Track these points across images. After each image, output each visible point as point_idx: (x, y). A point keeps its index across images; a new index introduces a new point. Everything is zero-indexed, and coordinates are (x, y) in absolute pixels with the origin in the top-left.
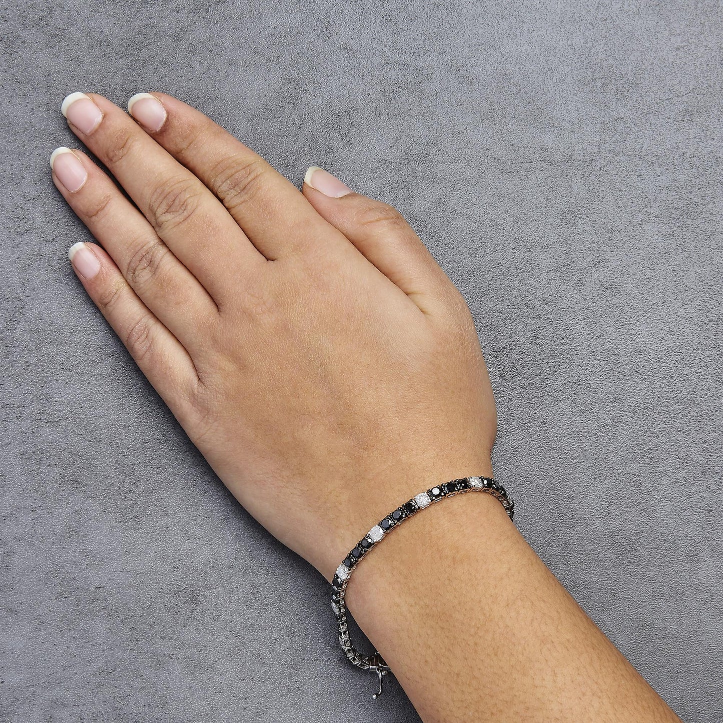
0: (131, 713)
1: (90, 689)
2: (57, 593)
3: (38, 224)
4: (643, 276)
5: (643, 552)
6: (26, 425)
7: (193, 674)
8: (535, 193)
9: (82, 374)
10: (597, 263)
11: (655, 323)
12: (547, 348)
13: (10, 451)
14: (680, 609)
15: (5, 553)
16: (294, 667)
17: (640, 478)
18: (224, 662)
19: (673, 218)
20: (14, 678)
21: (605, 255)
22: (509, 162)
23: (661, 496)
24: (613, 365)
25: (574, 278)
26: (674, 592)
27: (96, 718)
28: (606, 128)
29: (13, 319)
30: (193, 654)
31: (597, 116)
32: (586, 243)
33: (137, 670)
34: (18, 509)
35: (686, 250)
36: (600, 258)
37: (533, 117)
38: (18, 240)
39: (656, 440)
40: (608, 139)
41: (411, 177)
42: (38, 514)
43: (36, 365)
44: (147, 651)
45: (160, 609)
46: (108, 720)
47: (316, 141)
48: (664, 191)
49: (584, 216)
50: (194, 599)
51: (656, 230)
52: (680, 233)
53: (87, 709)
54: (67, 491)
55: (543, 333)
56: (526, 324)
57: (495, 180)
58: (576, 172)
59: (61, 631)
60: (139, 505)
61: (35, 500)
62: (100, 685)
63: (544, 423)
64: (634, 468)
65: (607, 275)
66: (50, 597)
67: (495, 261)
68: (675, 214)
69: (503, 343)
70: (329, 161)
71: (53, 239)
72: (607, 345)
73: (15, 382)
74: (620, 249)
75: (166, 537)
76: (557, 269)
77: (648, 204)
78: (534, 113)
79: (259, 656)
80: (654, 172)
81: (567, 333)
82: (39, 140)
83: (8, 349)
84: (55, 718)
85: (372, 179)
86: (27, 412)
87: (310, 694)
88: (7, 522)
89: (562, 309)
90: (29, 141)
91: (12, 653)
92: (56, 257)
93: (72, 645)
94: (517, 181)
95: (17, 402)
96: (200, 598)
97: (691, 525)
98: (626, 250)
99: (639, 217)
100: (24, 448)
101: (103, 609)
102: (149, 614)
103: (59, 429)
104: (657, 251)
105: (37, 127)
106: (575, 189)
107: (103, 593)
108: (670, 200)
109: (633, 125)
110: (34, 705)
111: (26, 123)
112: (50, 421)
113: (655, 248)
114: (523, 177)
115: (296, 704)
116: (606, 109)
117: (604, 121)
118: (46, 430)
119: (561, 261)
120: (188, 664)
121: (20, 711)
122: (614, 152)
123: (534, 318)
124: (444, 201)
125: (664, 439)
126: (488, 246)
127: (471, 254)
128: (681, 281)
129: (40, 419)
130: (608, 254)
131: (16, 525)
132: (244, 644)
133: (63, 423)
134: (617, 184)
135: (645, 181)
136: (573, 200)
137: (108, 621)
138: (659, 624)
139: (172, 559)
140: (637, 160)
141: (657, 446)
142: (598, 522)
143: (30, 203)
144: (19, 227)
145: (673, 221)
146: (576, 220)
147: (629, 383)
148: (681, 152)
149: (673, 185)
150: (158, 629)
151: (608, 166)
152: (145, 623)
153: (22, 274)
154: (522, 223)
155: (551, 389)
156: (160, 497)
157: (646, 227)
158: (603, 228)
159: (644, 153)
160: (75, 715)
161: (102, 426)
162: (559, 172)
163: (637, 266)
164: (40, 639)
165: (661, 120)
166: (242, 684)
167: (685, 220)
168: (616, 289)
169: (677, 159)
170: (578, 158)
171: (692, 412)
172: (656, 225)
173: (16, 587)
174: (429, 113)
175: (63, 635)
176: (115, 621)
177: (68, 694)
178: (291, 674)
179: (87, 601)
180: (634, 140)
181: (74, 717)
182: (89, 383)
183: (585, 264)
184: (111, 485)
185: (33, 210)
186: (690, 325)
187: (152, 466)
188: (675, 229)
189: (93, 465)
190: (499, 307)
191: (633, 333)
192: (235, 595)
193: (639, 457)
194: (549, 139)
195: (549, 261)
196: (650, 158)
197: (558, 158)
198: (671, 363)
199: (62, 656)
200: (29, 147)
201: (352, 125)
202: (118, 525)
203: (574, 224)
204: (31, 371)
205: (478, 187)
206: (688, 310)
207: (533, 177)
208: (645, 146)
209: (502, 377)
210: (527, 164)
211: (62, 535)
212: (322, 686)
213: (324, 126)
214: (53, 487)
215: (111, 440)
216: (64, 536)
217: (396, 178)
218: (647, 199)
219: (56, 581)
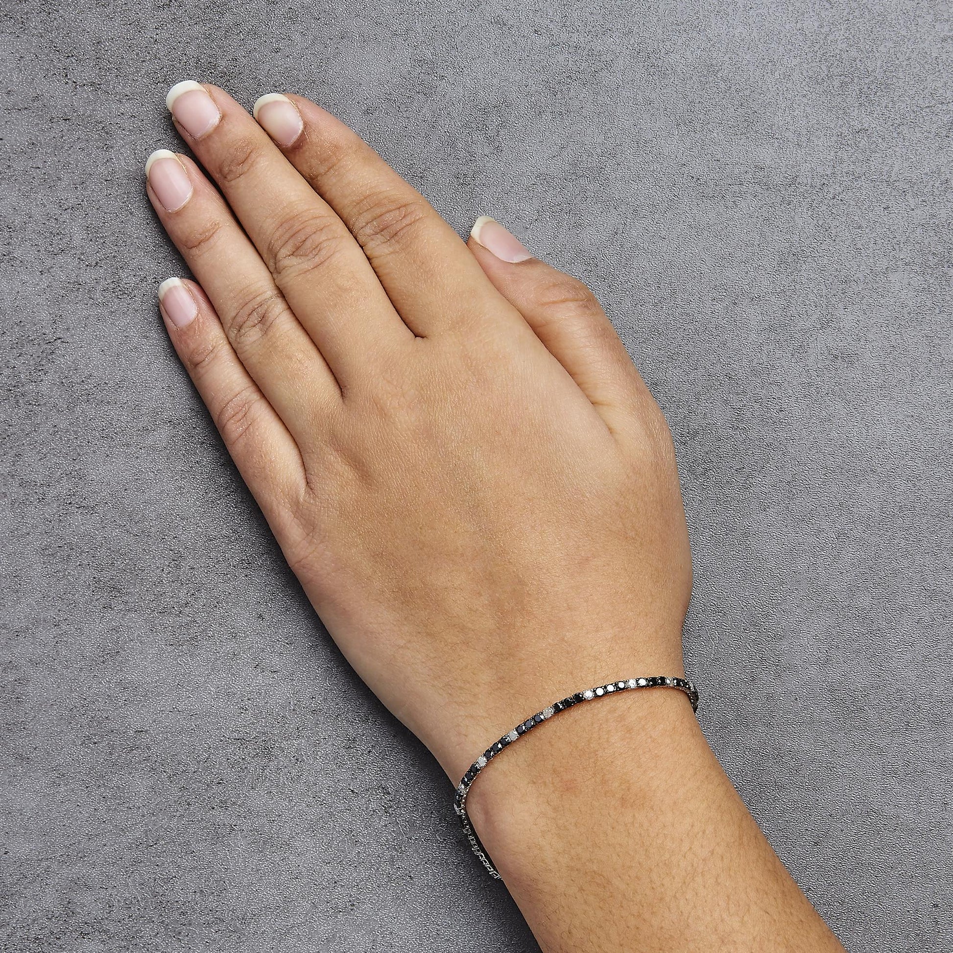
0: (177, 901)
1: (123, 867)
2: (84, 737)
3: (76, 242)
4: (886, 343)
5: (871, 713)
6: (50, 510)
7: (261, 852)
8: (745, 225)
9: (128, 445)
10: (825, 324)
11: (900, 407)
12: (753, 435)
13: (28, 545)
14: (918, 793)
15: (16, 681)
16: (398, 848)
17: (872, 614)
18: (303, 838)
19: (931, 268)
20: (22, 848)
21: (836, 313)
22: (711, 183)
23: (898, 639)
24: (841, 461)
25: (793, 342)
26: (911, 769)
27: (130, 906)
28: (844, 142)
29: (39, 368)
30: (263, 826)
31: (832, 126)
32: (811, 296)
33: (188, 844)
34: (36, 622)
35: (946, 310)
36: (829, 316)
37: (746, 124)
38: (49, 262)
39: (894, 564)
40: (845, 157)
41: (579, 198)
42: (62, 630)
43: (68, 430)
44: (202, 819)
45: (221, 764)
46: (145, 909)
47: (453, 145)
48: (919, 230)
49: (809, 260)
50: (267, 752)
51: (906, 282)
52: (938, 287)
53: (118, 893)
54: (102, 601)
55: (749, 414)
56: (726, 402)
57: (691, 206)
58: (802, 200)
59: (87, 787)
60: (198, 623)
61: (59, 611)
62: (136, 862)
63: (746, 535)
64: (864, 600)
65: (837, 340)
66: (75, 742)
67: (688, 314)
68: (932, 261)
69: (693, 425)
70: (471, 173)
71: (97, 263)
72: (834, 434)
73: (38, 453)
74: (856, 306)
75: (232, 668)
76: (771, 329)
77: (896, 247)
78: (747, 118)
79: (351, 832)
80: (907, 203)
81: (781, 415)
82: (82, 129)
83: (30, 407)
84: (75, 903)
85: (527, 199)
86: (52, 493)
87: (417, 886)
88: (21, 639)
89: (776, 383)
90: (68, 130)
91: (21, 814)
92: (100, 287)
93: (102, 806)
94: (722, 209)
95: (39, 479)
96: (276, 752)
97: (938, 680)
98: (865, 307)
99: (884, 263)
100: (46, 541)
101: (145, 760)
102: (206, 769)
103: (96, 518)
104: (905, 311)
105: (80, 112)
106: (799, 222)
107: (145, 739)
108: (926, 242)
109: (880, 140)
110: (47, 884)
111: (66, 106)
112: (84, 507)
113: (903, 306)
114: (730, 204)
115: (398, 898)
116: (845, 117)
117: (842, 133)
118: (77, 519)
119: (777, 319)
120: (255, 839)
121: (28, 893)
122: (854, 175)
123: (738, 394)
124: (623, 232)
125: (906, 563)
126: (679, 295)
127: (655, 305)
128: (937, 352)
129: (70, 503)
130: (840, 313)
131: (32, 644)
132: (331, 815)
133: (99, 509)
134: (856, 218)
135: (893, 215)
136: (796, 238)
137: (150, 777)
138: (889, 810)
139: (239, 698)
140: (883, 187)
141: (895, 573)
142: (813, 670)
143: (68, 213)
144: (51, 245)
145: (929, 271)
146: (799, 265)
147: (862, 486)
148: (943, 178)
149: (931, 222)
150: (217, 790)
151: (845, 193)
152: (200, 782)
153: (54, 308)
154: (726, 265)
155: (757, 490)
156: (226, 614)
157: (892, 277)
158: (835, 276)
159: (894, 178)
160: (101, 901)
161: (153, 516)
162: (779, 199)
163: (879, 329)
164: (59, 797)
165: (918, 135)
166: (327, 868)
167: (945, 269)
168: (849, 358)
169: (938, 187)
170: (805, 182)
171: (945, 528)
172: (906, 276)
173: (30, 726)
174: (606, 113)
175: (89, 793)
176: (159, 777)
177: (94, 873)
178: (392, 857)
179: (124, 749)
180: (881, 160)
181: (100, 903)
182: (137, 458)
183: (808, 324)
184: (161, 595)
185: (71, 223)
186: (947, 411)
187: (218, 572)
188: (931, 281)
189: (138, 567)
190: (691, 377)
191: (869, 418)
192: (322, 749)
193: (871, 585)
194: (766, 155)
195: (760, 317)
196: (901, 185)
197: (777, 180)
198: (919, 462)
199: (87, 821)
200: (69, 138)
201: (502, 125)
202: (169, 648)
203: (796, 269)
204: (61, 438)
205: (669, 215)
206: (944, 391)
207: (743, 204)
208: (896, 169)
209: (691, 471)
210: (736, 187)
211: (93, 660)
212: (434, 876)
213: (466, 126)
214: (83, 595)
215: (165, 535)
216: (96, 661)
217: (559, 199)
218: (895, 240)
219: (84, 721)
